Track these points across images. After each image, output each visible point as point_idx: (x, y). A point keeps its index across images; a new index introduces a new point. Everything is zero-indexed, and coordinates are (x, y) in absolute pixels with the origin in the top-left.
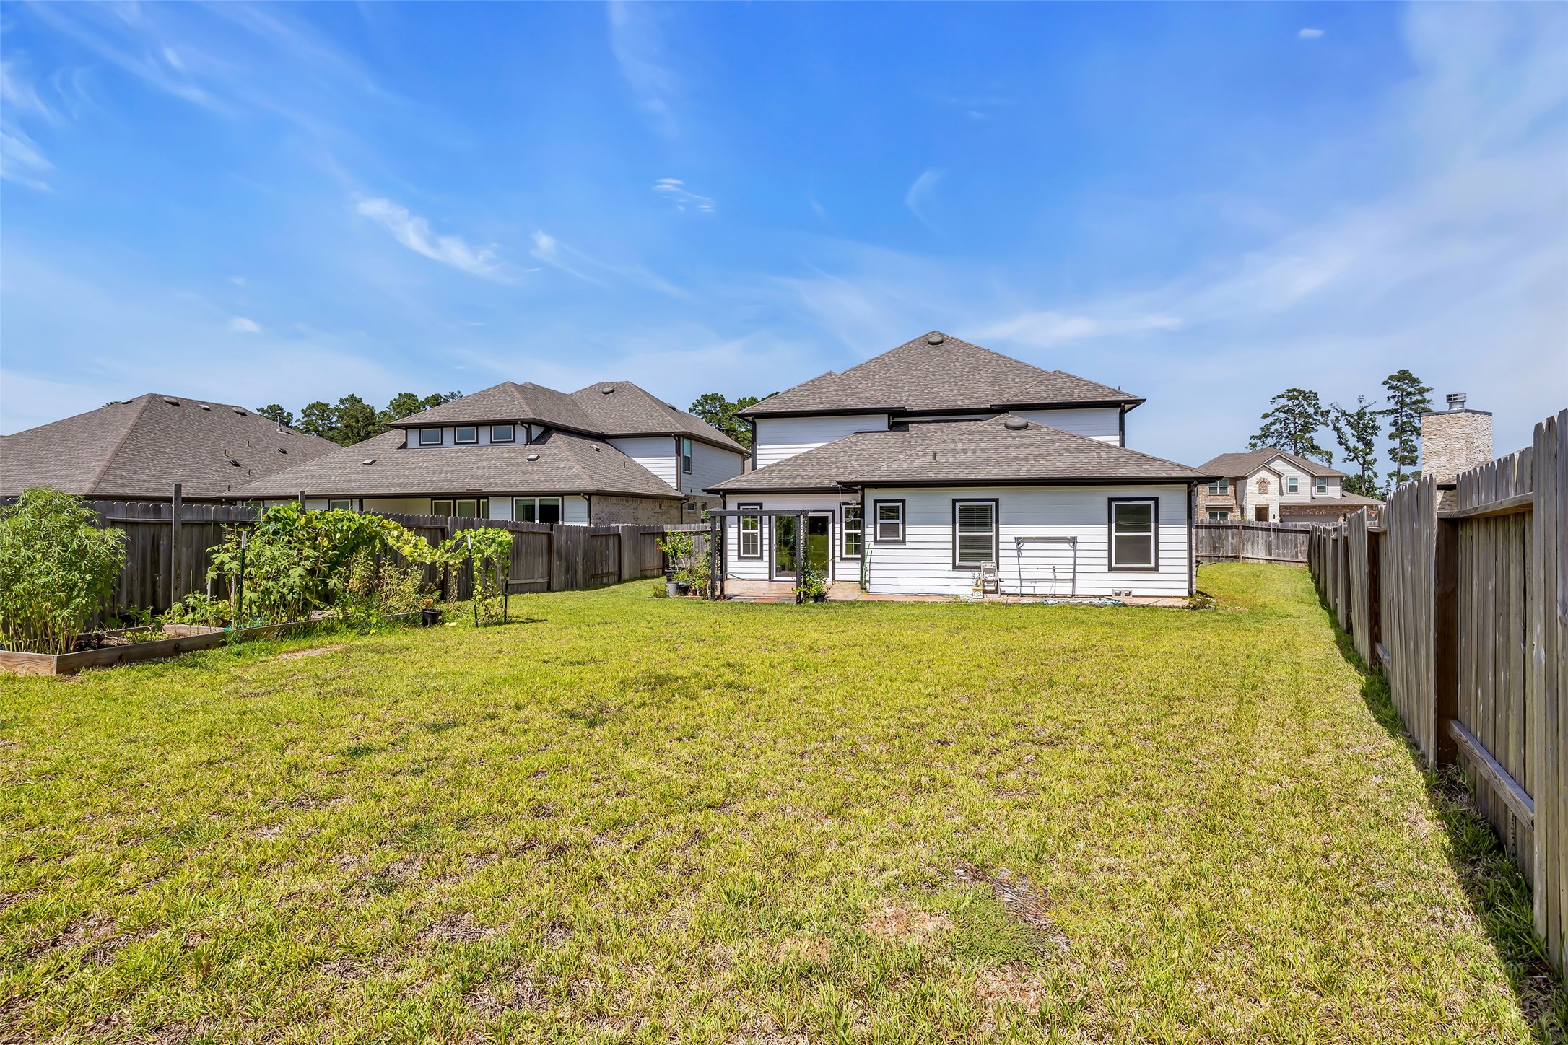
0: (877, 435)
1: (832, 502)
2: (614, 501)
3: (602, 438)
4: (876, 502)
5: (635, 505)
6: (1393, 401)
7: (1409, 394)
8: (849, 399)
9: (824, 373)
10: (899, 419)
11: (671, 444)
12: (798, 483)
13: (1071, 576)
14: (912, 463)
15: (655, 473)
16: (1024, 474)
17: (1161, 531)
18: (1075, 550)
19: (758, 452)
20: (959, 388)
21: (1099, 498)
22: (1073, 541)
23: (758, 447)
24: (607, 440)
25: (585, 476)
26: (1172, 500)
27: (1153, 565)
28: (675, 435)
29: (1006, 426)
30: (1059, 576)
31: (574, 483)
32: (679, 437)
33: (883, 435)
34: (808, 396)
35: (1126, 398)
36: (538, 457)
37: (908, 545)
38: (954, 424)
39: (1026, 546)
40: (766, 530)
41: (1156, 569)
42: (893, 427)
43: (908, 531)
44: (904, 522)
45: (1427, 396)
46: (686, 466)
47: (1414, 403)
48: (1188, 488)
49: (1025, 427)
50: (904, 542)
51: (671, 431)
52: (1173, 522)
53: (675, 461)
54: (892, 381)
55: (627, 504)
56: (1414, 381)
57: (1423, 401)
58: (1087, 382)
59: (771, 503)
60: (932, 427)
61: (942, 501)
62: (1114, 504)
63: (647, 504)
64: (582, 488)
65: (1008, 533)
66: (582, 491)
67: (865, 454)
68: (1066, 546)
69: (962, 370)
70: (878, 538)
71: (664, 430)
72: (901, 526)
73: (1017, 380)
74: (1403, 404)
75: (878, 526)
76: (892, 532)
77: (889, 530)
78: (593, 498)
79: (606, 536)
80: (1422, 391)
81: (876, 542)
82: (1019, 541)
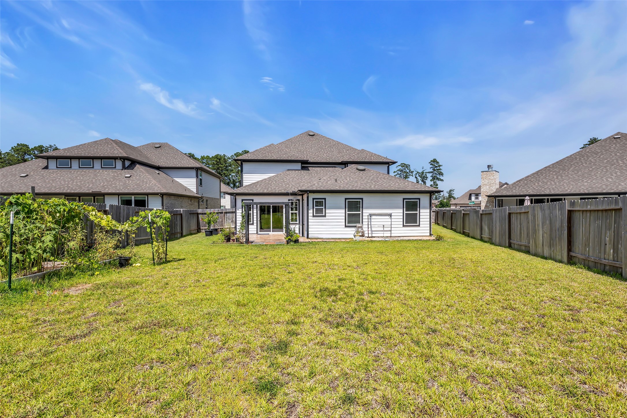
0: (297, 171)
1: (285, 199)
2: (173, 198)
3: (158, 168)
4: (313, 199)
5: (181, 200)
6: (432, 169)
7: (436, 167)
8: (284, 156)
9: (270, 144)
10: (305, 165)
11: (194, 172)
12: (270, 191)
13: (390, 229)
14: (327, 182)
15: (186, 186)
16: (373, 188)
17: (421, 211)
18: (391, 219)
19: (244, 177)
20: (326, 154)
21: (399, 198)
22: (390, 215)
23: (244, 175)
24: (160, 169)
25: (159, 186)
26: (425, 199)
27: (418, 224)
28: (196, 169)
29: (357, 169)
30: (385, 229)
31: (154, 189)
32: (197, 169)
33: (299, 171)
34: (265, 153)
35: (390, 161)
36: (131, 176)
37: (327, 218)
38: (327, 168)
39: (373, 217)
40: (255, 211)
41: (419, 226)
42: (303, 168)
43: (327, 211)
44: (325, 208)
45: (441, 168)
46: (200, 183)
47: (437, 170)
48: (430, 195)
49: (364, 170)
50: (325, 216)
51: (194, 166)
52: (425, 208)
53: (195, 180)
54: (298, 149)
55: (178, 200)
56: (438, 163)
57: (440, 169)
58: (375, 154)
59: (257, 199)
60: (318, 169)
61: (341, 199)
62: (405, 200)
63: (186, 200)
64: (159, 191)
65: (366, 212)
66: (159, 193)
67: (295, 179)
68: (388, 217)
69: (325, 147)
70: (315, 214)
71: (190, 166)
72: (324, 209)
73: (348, 152)
74: (434, 170)
75: (315, 209)
76: (320, 213)
77: (319, 211)
78: (164, 197)
79: (176, 214)
80: (440, 166)
81: (313, 216)
82: (371, 215)
